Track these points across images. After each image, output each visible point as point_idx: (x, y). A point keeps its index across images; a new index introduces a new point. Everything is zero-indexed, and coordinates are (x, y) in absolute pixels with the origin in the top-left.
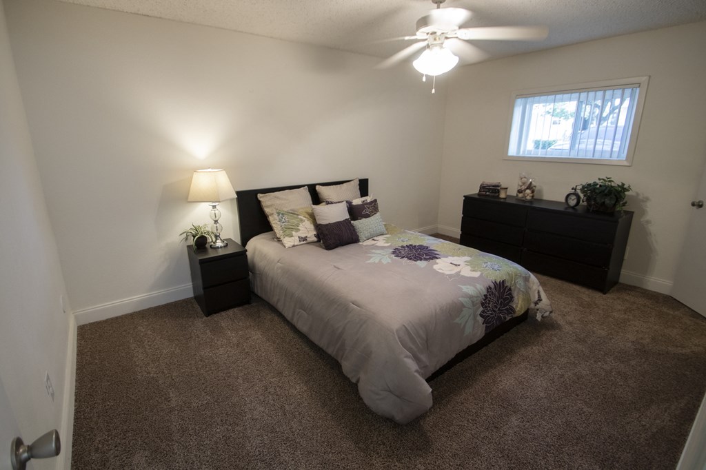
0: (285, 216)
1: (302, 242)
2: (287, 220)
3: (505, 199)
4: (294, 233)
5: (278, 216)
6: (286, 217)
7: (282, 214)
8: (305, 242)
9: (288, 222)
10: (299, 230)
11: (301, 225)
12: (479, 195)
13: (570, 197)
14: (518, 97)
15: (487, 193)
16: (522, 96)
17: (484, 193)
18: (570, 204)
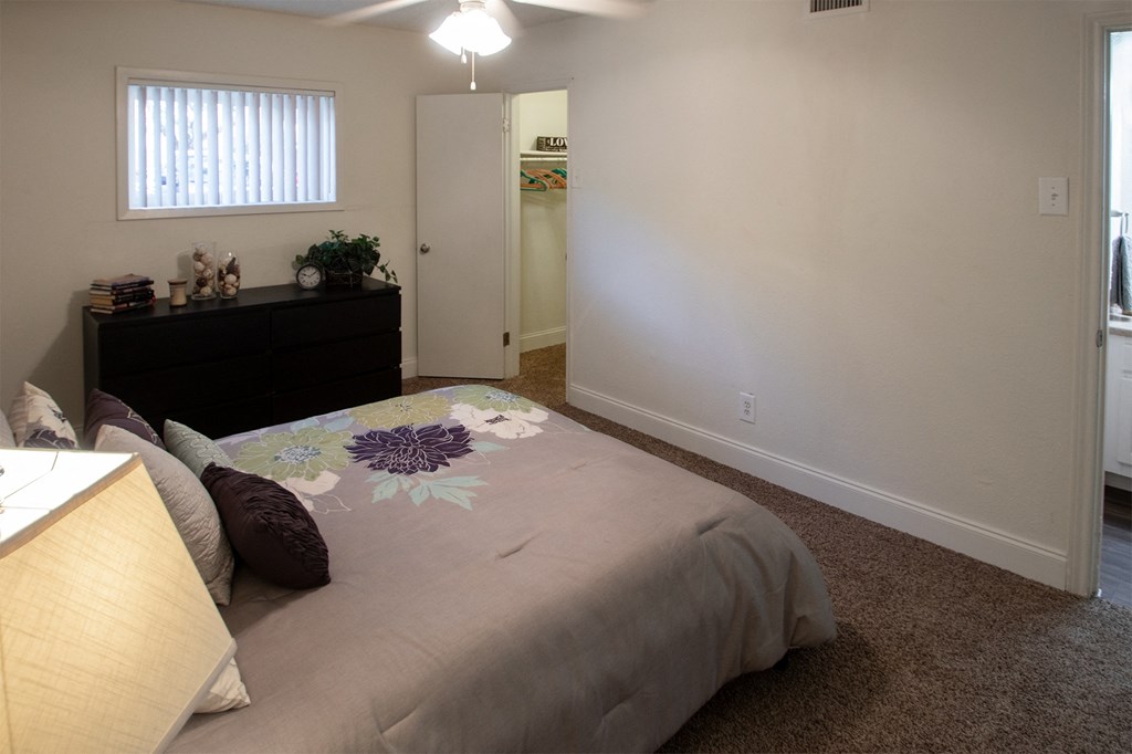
12: (116, 313)
13: (302, 272)
14: (131, 81)
15: (131, 304)
16: (143, 82)
17: (125, 305)
18: (305, 284)
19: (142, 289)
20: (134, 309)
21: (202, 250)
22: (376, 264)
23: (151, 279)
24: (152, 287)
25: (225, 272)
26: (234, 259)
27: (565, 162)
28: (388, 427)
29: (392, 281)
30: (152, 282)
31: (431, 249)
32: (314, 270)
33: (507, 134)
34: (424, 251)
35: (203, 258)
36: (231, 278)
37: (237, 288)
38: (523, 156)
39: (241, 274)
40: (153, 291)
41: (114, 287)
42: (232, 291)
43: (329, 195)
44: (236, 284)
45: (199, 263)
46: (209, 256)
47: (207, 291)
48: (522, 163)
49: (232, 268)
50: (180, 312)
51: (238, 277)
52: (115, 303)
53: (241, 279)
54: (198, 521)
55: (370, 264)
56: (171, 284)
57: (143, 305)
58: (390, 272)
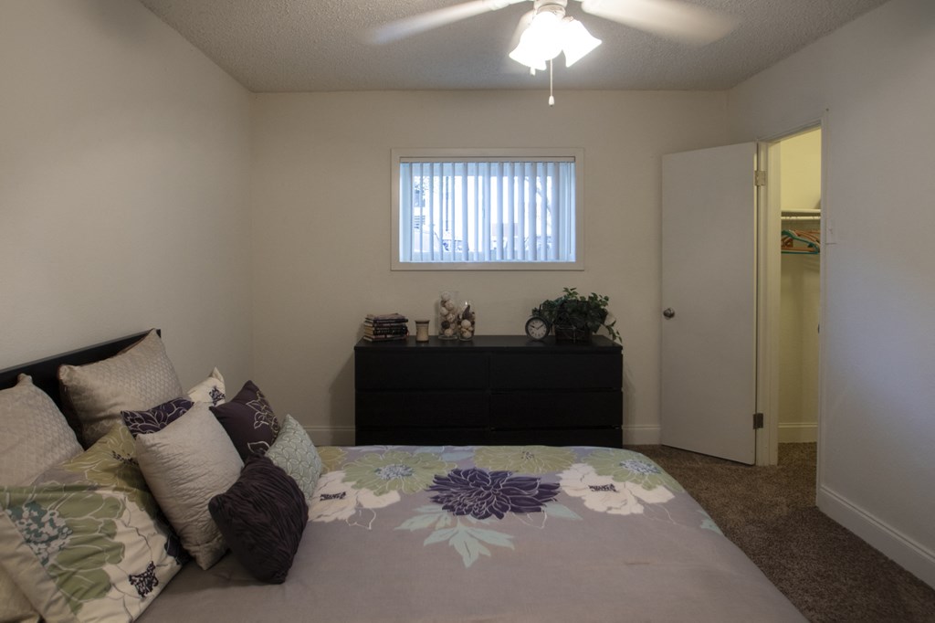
0: (47, 507)
1: (151, 595)
2: (60, 523)
3: (427, 342)
4: (110, 569)
5: (17, 516)
6: (51, 511)
7: (34, 504)
8: (156, 590)
9: (72, 529)
10: (121, 547)
11: (120, 528)
12: (374, 342)
13: (531, 324)
14: (403, 160)
15: (388, 336)
16: (410, 159)
17: (384, 336)
18: (533, 335)
19: (398, 325)
20: (390, 340)
21: (446, 297)
22: (603, 322)
23: (406, 318)
24: (407, 324)
25: (461, 317)
26: (469, 307)
27: (818, 222)
28: (490, 468)
29: (617, 341)
30: (407, 321)
31: (676, 315)
32: (542, 323)
33: (762, 188)
34: (669, 315)
35: (446, 304)
36: (466, 323)
37: (473, 332)
38: (784, 214)
39: (476, 321)
40: (406, 328)
41: (375, 321)
42: (468, 334)
43: (569, 254)
44: (471, 329)
45: (444, 309)
46: (452, 303)
47: (449, 332)
48: (783, 222)
49: (468, 315)
50: (423, 345)
51: (473, 323)
52: (375, 334)
53: (476, 325)
54: (194, 489)
55: (597, 323)
56: (417, 323)
57: (398, 337)
58: (615, 331)
